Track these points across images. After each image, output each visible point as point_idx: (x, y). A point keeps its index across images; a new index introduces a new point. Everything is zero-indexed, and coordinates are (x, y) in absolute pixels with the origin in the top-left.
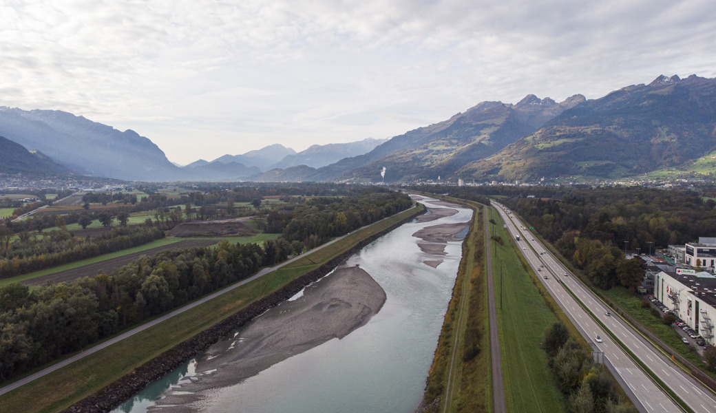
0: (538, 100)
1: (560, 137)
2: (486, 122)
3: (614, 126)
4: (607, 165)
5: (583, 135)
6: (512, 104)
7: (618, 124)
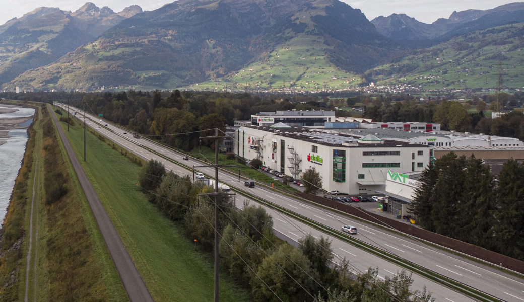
0: (97, 9)
1: (118, 46)
2: (44, 28)
3: (168, 37)
4: (163, 75)
5: (141, 45)
6: (70, 12)
7: (172, 35)
